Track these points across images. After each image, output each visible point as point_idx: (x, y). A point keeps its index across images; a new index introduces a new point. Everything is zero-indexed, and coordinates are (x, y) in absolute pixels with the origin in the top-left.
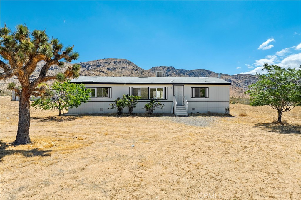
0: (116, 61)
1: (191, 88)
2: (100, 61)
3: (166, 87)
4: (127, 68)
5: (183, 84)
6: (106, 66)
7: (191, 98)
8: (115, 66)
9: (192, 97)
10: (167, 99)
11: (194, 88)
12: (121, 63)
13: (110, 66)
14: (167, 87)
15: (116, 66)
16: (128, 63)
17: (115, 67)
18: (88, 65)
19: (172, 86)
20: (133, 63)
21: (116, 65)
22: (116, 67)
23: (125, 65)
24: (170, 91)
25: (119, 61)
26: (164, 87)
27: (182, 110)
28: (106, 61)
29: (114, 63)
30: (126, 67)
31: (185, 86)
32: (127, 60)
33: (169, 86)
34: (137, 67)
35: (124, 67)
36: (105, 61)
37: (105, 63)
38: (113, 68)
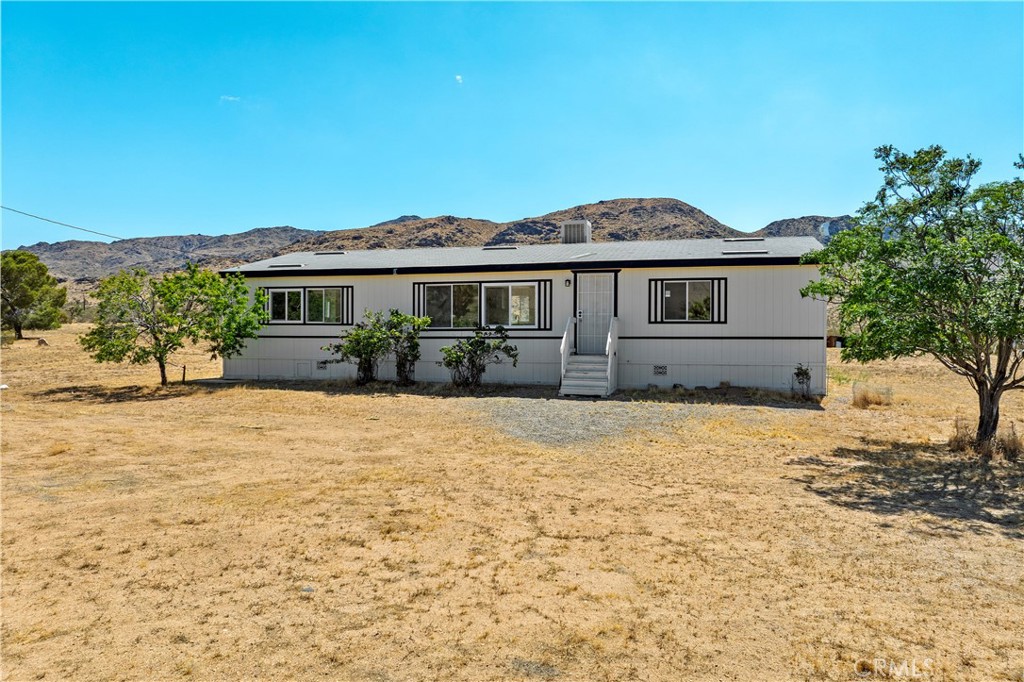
0: (641, 208)
1: (650, 280)
2: (588, 212)
3: (545, 281)
4: (678, 229)
5: (614, 267)
6: (606, 224)
7: (650, 322)
8: (637, 223)
9: (653, 319)
10: (550, 329)
11: (662, 280)
12: (658, 214)
13: (619, 225)
14: (551, 281)
15: (641, 225)
16: (680, 210)
17: (634, 227)
18: (548, 224)
19: (569, 274)
20: (700, 211)
21: (638, 219)
22: (640, 229)
23: (670, 219)
24: (562, 296)
25: (649, 207)
26: (539, 281)
27: (590, 374)
28: (606, 210)
29: (631, 215)
30: (675, 226)
31: (624, 273)
32: (677, 201)
33: (559, 277)
34: (715, 224)
35: (667, 224)
36: (603, 209)
37: (604, 215)
38: (630, 231)
